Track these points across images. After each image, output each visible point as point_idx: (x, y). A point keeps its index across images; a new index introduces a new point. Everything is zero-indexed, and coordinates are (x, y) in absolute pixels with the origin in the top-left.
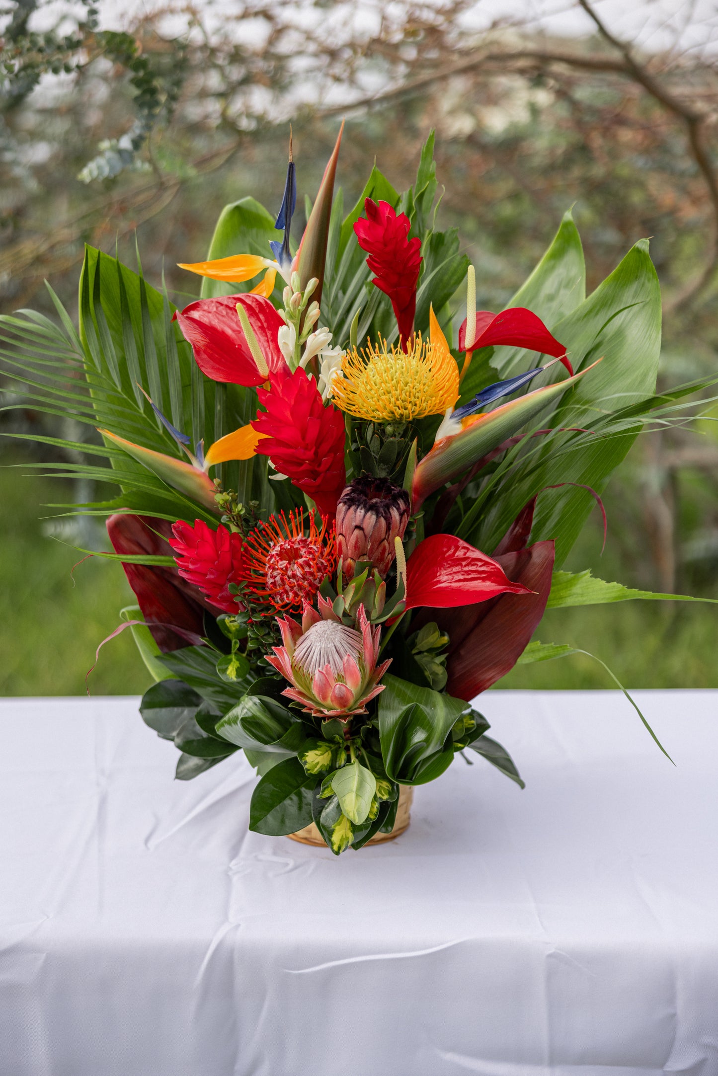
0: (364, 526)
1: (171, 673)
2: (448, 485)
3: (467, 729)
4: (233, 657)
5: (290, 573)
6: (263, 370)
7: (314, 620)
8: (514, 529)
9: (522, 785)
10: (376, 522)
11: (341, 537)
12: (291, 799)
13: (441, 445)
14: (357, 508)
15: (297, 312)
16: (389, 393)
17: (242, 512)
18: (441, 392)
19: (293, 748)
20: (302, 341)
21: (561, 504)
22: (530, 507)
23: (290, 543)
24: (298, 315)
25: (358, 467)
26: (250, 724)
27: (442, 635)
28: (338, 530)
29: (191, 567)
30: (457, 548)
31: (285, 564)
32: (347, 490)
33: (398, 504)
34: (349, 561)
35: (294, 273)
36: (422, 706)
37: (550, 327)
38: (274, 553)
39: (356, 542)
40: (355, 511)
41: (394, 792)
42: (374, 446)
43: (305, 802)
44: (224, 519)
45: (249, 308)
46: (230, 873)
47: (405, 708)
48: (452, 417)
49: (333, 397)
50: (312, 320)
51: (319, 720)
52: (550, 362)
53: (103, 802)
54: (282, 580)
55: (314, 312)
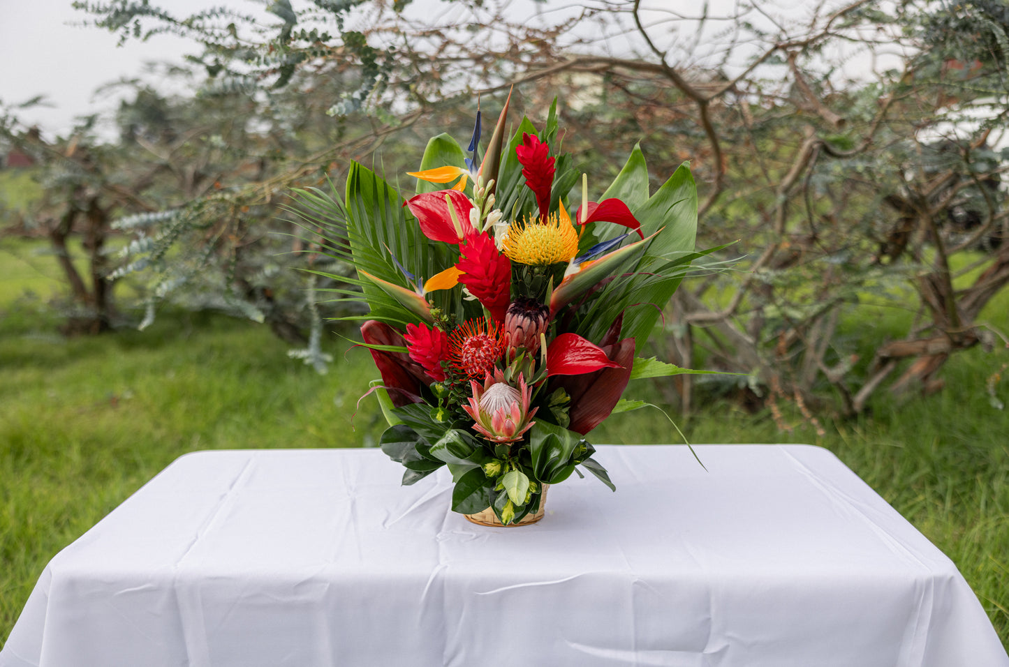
0: (523, 326)
1: (400, 421)
2: (570, 305)
3: (582, 452)
4: (439, 409)
5: (477, 355)
6: (460, 235)
7: (491, 383)
8: (610, 331)
9: (614, 489)
10: (530, 323)
11: (508, 333)
12: (476, 493)
13: (568, 279)
14: (519, 315)
15: (481, 200)
16: (537, 247)
17: (447, 320)
18: (569, 247)
19: (478, 462)
20: (484, 218)
21: (638, 317)
22: (620, 317)
23: (476, 338)
24: (482, 203)
25: (517, 293)
26: (452, 447)
27: (567, 396)
28: (506, 329)
29: (417, 351)
30: (577, 341)
31: (474, 350)
32: (512, 305)
33: (543, 313)
34: (513, 348)
35: (480, 177)
36: (556, 435)
37: (632, 212)
38: (467, 343)
39: (518, 336)
40: (518, 317)
41: (539, 488)
42: (527, 280)
43: (485, 494)
44: (435, 324)
45: (451, 197)
46: (438, 540)
47: (546, 436)
48: (574, 263)
49: (503, 250)
50: (490, 205)
51: (493, 444)
52: (632, 232)
53: (353, 503)
54: (472, 359)
55: (492, 199)
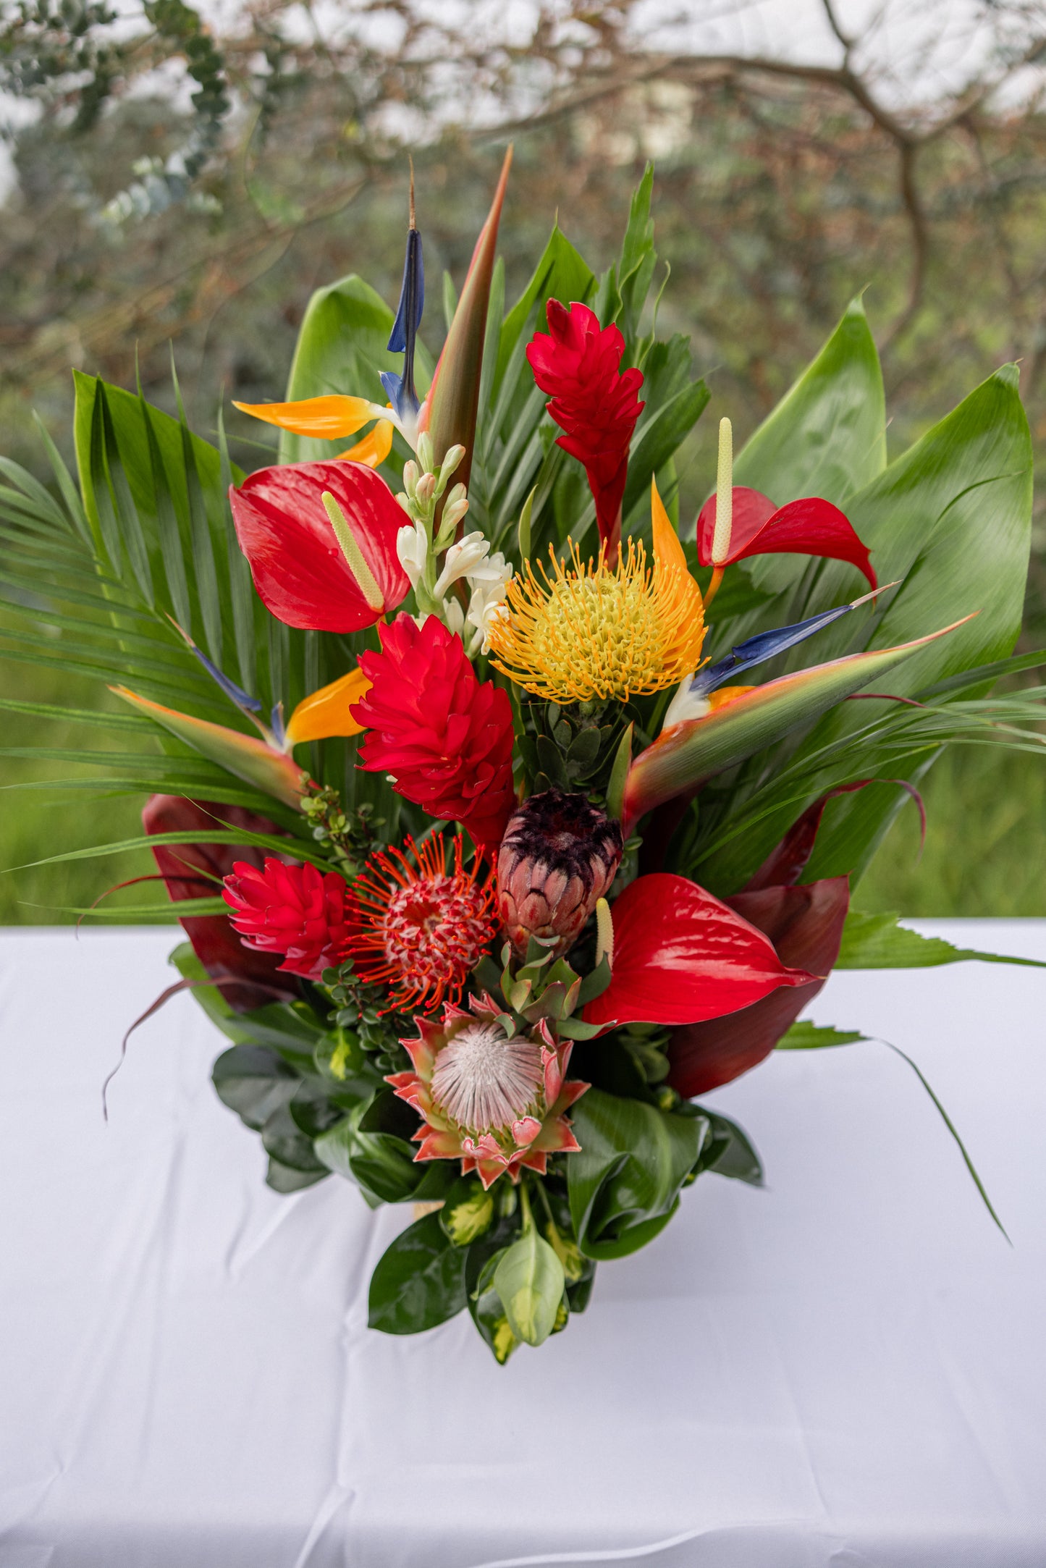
0: (547, 891)
5: (423, 948)
6: (374, 599)
7: (462, 1026)
8: (782, 850)
10: (567, 886)
11: (506, 895)
13: (675, 735)
14: (536, 862)
15: (429, 504)
16: (588, 654)
17: (346, 830)
20: (439, 549)
23: (423, 892)
24: (430, 508)
28: (502, 881)
30: (697, 905)
31: (415, 934)
32: (517, 822)
33: (604, 850)
34: (520, 928)
35: (423, 435)
38: (397, 909)
39: (533, 912)
40: (532, 867)
42: (562, 734)
45: (348, 485)
47: (610, 1158)
48: (693, 688)
49: (492, 655)
50: (454, 517)
54: (411, 958)
55: (458, 502)
